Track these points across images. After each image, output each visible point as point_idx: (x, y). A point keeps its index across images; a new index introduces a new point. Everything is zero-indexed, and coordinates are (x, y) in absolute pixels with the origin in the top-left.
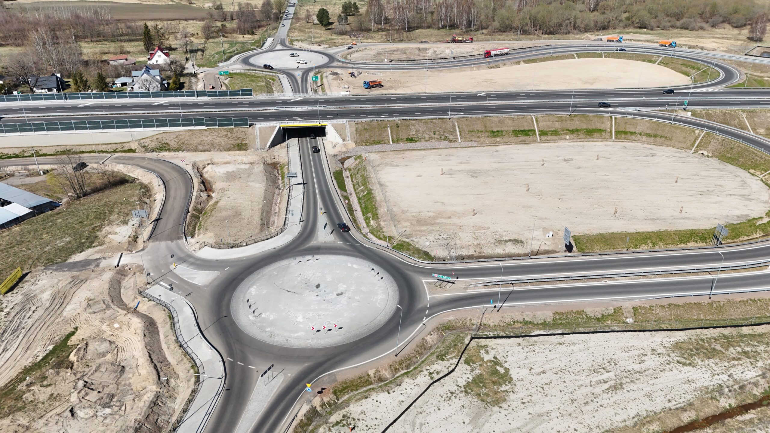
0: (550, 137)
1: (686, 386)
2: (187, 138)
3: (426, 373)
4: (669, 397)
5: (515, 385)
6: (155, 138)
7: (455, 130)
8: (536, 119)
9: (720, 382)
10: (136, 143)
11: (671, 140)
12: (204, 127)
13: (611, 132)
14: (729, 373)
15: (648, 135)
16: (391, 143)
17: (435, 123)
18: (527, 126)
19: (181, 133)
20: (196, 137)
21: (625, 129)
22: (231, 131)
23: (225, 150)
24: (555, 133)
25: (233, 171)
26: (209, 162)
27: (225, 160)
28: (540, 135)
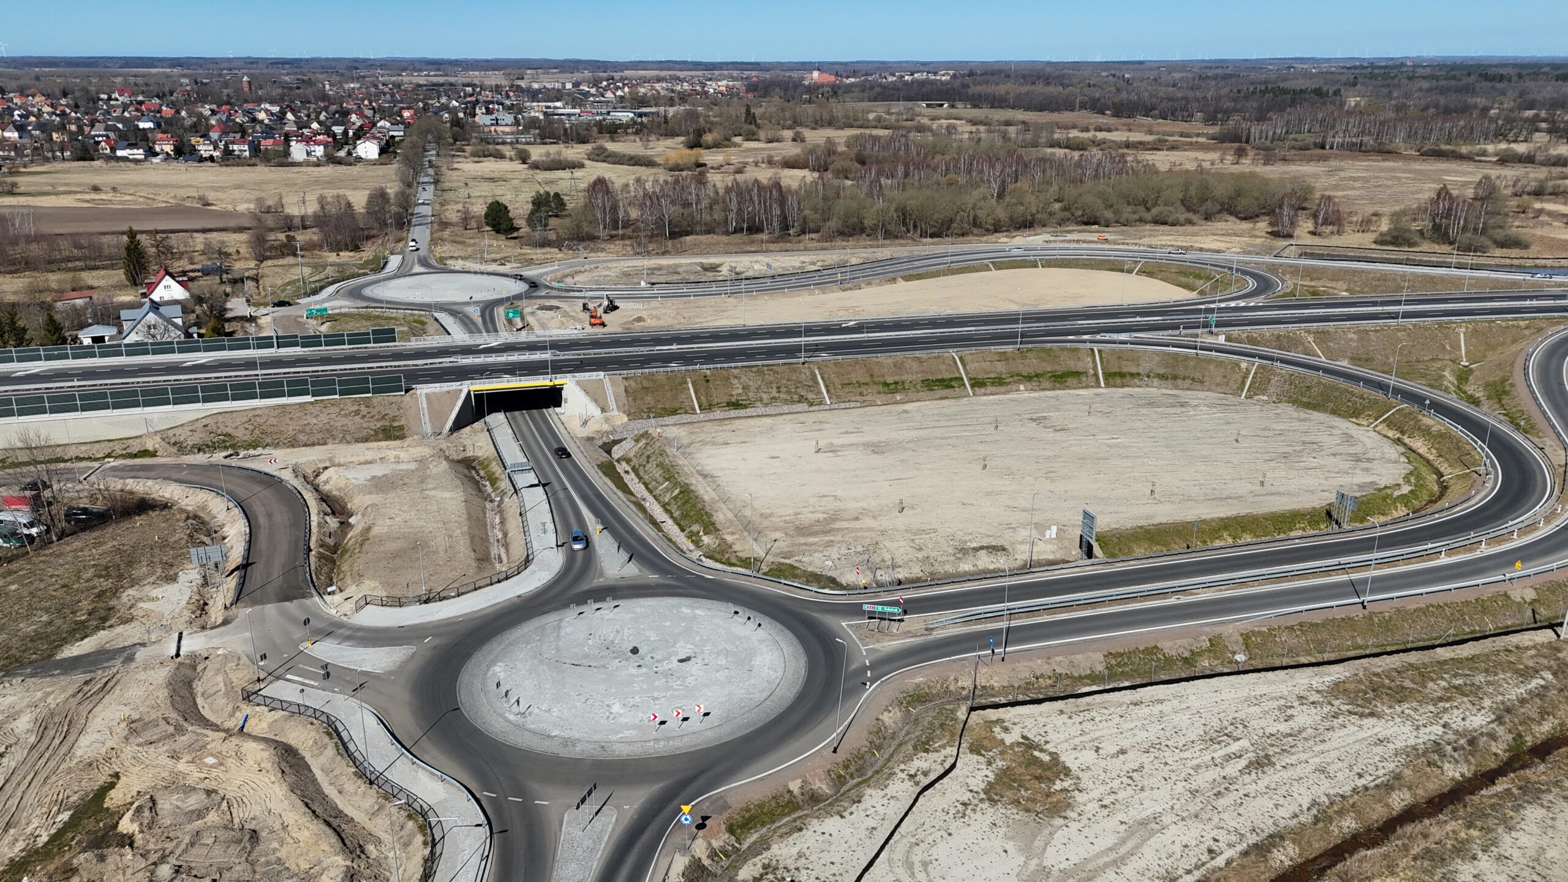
0: (990, 389)
1: (1379, 749)
2: (274, 421)
3: (903, 775)
4: (1356, 769)
5: (1079, 778)
6: (199, 425)
7: (817, 383)
8: (961, 359)
9: (1433, 738)
10: (158, 439)
11: (1202, 382)
12: (308, 398)
13: (1096, 375)
14: (1442, 722)
15: (1163, 377)
16: (698, 411)
17: (777, 373)
18: (947, 370)
19: (258, 412)
20: (291, 419)
21: (1120, 367)
22: (367, 403)
23: (357, 441)
24: (999, 382)
25: (384, 476)
26: (327, 464)
27: (362, 459)
28: (972, 386)
